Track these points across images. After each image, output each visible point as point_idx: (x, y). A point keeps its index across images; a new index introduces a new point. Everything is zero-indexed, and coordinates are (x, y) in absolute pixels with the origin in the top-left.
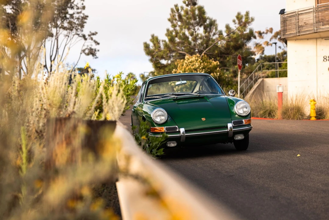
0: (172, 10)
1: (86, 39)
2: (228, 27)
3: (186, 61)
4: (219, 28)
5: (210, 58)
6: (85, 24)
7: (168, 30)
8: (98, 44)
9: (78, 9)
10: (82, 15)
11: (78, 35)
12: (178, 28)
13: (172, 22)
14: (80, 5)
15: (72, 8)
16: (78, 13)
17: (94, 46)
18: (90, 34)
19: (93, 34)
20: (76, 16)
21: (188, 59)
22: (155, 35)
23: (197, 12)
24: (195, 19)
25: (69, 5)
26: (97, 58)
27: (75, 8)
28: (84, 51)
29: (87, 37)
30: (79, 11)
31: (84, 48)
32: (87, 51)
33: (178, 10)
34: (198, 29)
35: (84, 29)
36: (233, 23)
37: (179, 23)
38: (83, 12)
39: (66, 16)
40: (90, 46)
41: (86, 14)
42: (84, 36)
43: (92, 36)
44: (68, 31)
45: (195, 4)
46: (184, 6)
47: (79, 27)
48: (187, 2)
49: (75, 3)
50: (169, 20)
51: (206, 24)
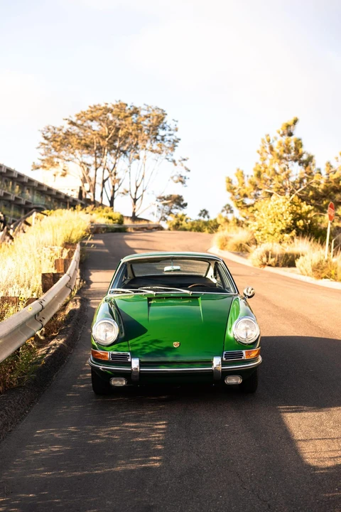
0: (263, 140)
1: (176, 165)
2: (329, 165)
3: (271, 203)
4: (318, 166)
5: (303, 201)
6: (176, 148)
7: (257, 163)
8: (189, 171)
9: (170, 130)
10: (173, 137)
11: (168, 159)
12: (267, 162)
13: (261, 154)
14: (173, 127)
15: (164, 128)
16: (170, 135)
17: (184, 173)
18: (181, 159)
19: (184, 160)
20: (167, 138)
21: (275, 201)
22: (241, 169)
23: (293, 145)
24: (289, 152)
25: (161, 125)
26: (186, 186)
27: (168, 129)
28: (172, 178)
29: (177, 162)
30: (171, 132)
31: (173, 175)
32: (176, 178)
33: (269, 141)
34: (292, 165)
35: (174, 153)
36: (335, 160)
37: (270, 156)
38: (176, 134)
39: (155, 138)
40: (180, 173)
41: (178, 137)
42: (174, 161)
43: (183, 162)
44: (157, 154)
45: (290, 134)
46: (278, 136)
47: (170, 151)
48: (281, 133)
49: (168, 124)
50: (258, 152)
51: (301, 159)
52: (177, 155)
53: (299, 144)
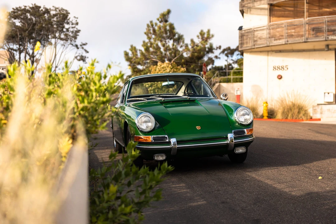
0: (148, 26)
1: (78, 48)
2: (192, 41)
3: (158, 67)
4: (186, 42)
5: (178, 66)
6: (78, 37)
7: (144, 42)
8: (88, 52)
9: (73, 24)
10: (75, 29)
11: (72, 44)
12: (152, 40)
13: (147, 35)
14: (74, 22)
15: (68, 23)
16: (73, 28)
17: (84, 54)
18: (81, 44)
19: (84, 45)
20: (71, 30)
21: (161, 66)
22: (134, 45)
23: (168, 28)
24: (166, 33)
25: (66, 21)
26: (86, 63)
27: (71, 23)
28: (76, 57)
29: (79, 46)
30: (74, 26)
31: (77, 55)
32: (79, 58)
33: (152, 25)
34: (169, 42)
35: (77, 40)
36: (197, 38)
37: (153, 36)
38: (77, 27)
39: (62, 30)
40: (81, 54)
41: (79, 29)
42: (77, 46)
43: (83, 46)
44: (64, 41)
45: (166, 21)
46: (158, 22)
47: (73, 39)
48: (160, 20)
49: (71, 20)
50: (145, 33)
51: (175, 38)
52: (78, 42)
53: (172, 27)
